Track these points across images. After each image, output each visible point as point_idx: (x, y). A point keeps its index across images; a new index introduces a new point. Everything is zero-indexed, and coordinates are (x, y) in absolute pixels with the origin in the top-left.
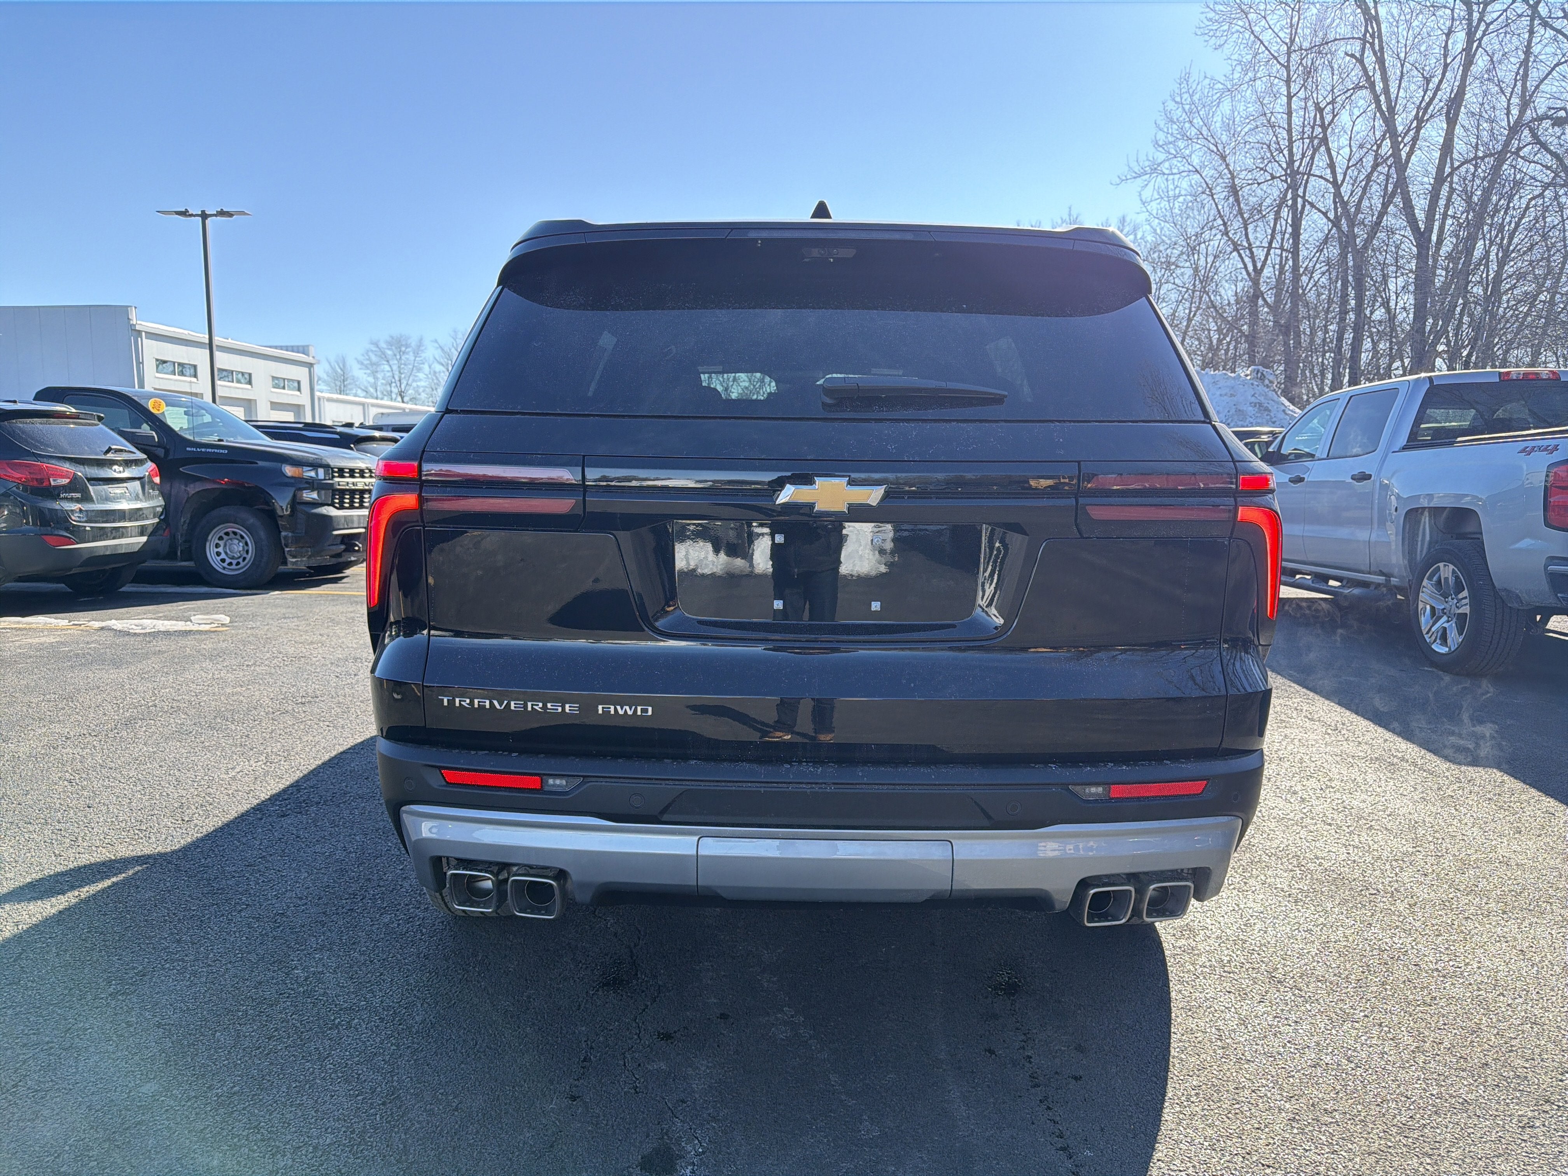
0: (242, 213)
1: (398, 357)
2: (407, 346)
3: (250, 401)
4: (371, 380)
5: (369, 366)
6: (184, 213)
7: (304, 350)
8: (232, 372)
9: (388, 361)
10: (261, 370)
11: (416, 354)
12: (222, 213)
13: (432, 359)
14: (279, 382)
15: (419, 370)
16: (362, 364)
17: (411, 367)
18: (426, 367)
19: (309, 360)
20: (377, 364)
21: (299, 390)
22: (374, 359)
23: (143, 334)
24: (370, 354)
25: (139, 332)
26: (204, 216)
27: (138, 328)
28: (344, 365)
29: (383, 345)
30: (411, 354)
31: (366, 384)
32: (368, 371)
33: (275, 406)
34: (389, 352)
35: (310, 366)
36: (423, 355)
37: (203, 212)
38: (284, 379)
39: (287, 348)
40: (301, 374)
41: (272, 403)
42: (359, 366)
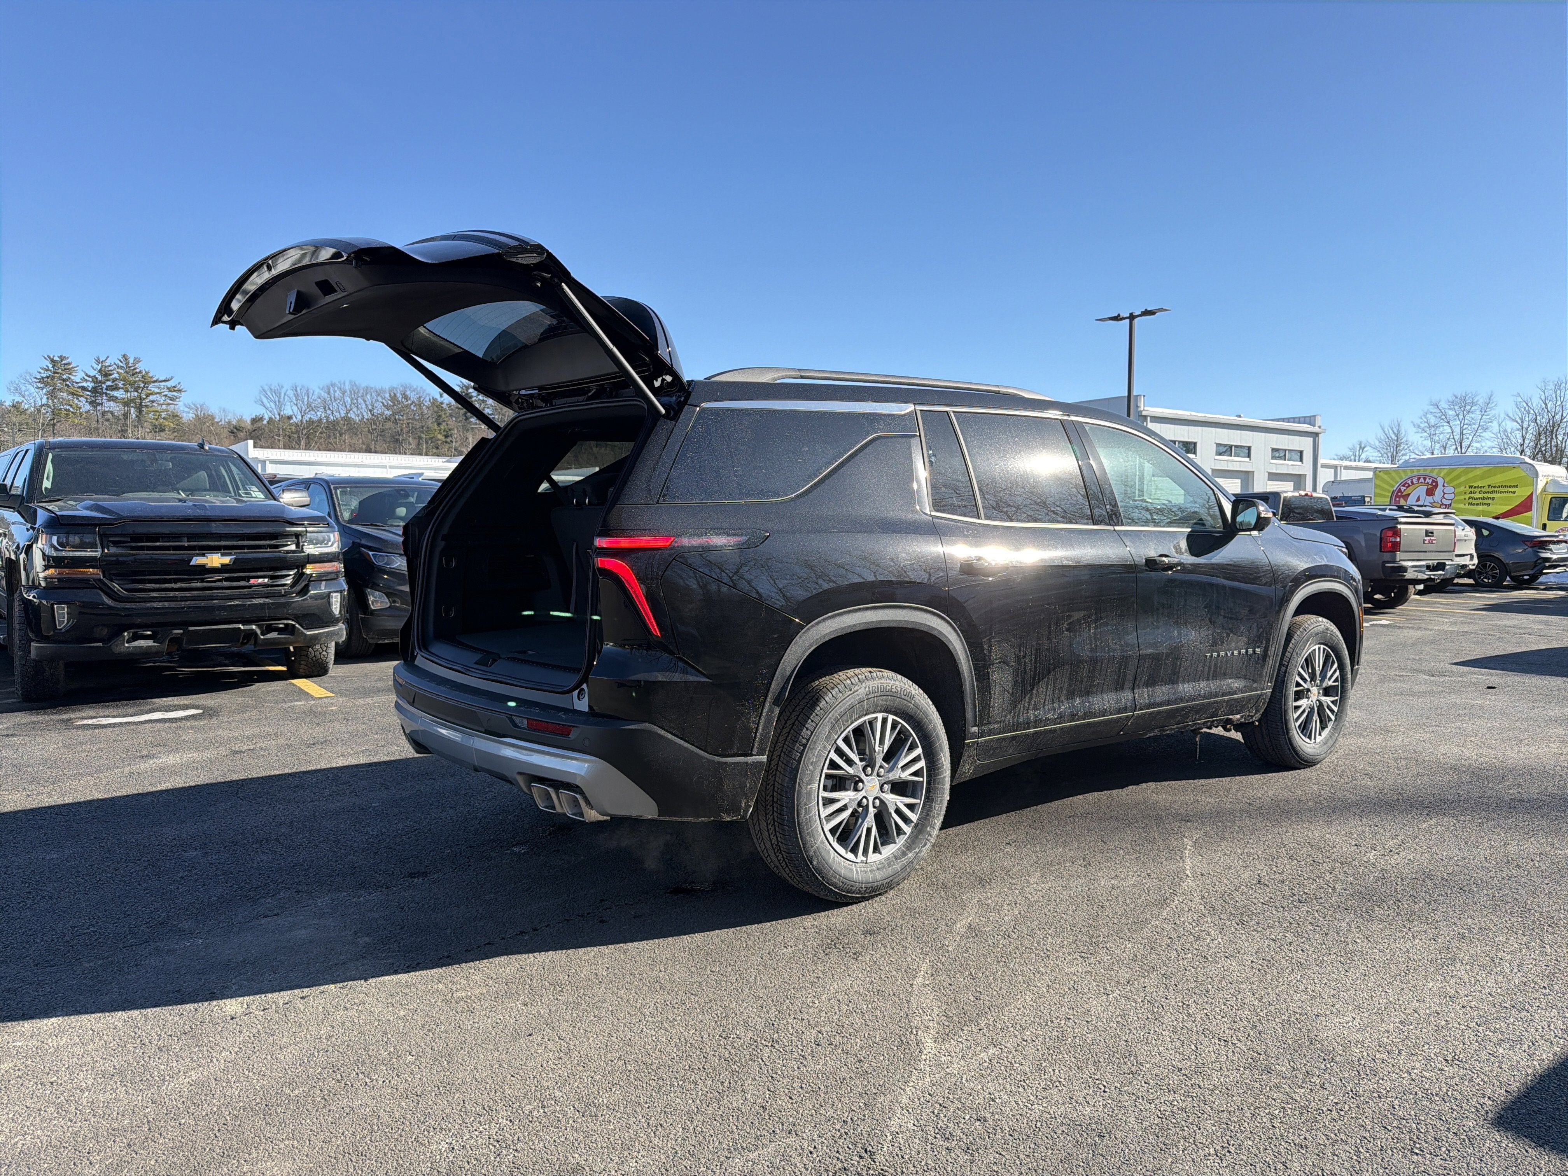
0: (1162, 310)
1: (1461, 417)
2: (1473, 404)
3: (1248, 472)
4: (1428, 443)
5: (1427, 429)
6: (1117, 318)
7: (1310, 420)
8: (1231, 446)
9: (1448, 422)
10: (1261, 443)
11: (1484, 411)
12: (1146, 313)
13: (1503, 416)
14: (1278, 453)
15: (1485, 430)
16: (1419, 427)
17: (1476, 427)
18: (1495, 425)
19: (1315, 429)
20: (1436, 426)
21: (1301, 460)
22: (1433, 421)
23: (1149, 418)
24: (1429, 416)
25: (1146, 417)
26: (1132, 317)
27: (1144, 413)
28: (1399, 430)
29: (1443, 405)
30: (1478, 412)
31: (1421, 448)
32: (1426, 434)
33: (1273, 476)
34: (1451, 413)
35: (1315, 435)
36: (1492, 413)
37: (1131, 314)
38: (1285, 450)
39: (1288, 420)
40: (1305, 444)
41: (1270, 474)
42: (1415, 430)
